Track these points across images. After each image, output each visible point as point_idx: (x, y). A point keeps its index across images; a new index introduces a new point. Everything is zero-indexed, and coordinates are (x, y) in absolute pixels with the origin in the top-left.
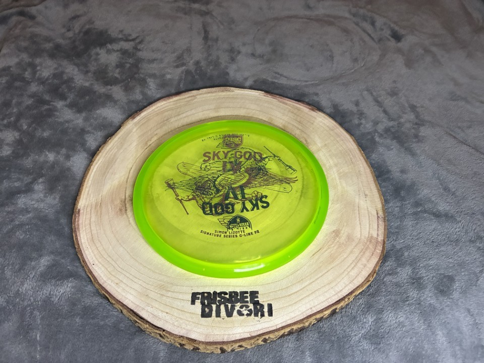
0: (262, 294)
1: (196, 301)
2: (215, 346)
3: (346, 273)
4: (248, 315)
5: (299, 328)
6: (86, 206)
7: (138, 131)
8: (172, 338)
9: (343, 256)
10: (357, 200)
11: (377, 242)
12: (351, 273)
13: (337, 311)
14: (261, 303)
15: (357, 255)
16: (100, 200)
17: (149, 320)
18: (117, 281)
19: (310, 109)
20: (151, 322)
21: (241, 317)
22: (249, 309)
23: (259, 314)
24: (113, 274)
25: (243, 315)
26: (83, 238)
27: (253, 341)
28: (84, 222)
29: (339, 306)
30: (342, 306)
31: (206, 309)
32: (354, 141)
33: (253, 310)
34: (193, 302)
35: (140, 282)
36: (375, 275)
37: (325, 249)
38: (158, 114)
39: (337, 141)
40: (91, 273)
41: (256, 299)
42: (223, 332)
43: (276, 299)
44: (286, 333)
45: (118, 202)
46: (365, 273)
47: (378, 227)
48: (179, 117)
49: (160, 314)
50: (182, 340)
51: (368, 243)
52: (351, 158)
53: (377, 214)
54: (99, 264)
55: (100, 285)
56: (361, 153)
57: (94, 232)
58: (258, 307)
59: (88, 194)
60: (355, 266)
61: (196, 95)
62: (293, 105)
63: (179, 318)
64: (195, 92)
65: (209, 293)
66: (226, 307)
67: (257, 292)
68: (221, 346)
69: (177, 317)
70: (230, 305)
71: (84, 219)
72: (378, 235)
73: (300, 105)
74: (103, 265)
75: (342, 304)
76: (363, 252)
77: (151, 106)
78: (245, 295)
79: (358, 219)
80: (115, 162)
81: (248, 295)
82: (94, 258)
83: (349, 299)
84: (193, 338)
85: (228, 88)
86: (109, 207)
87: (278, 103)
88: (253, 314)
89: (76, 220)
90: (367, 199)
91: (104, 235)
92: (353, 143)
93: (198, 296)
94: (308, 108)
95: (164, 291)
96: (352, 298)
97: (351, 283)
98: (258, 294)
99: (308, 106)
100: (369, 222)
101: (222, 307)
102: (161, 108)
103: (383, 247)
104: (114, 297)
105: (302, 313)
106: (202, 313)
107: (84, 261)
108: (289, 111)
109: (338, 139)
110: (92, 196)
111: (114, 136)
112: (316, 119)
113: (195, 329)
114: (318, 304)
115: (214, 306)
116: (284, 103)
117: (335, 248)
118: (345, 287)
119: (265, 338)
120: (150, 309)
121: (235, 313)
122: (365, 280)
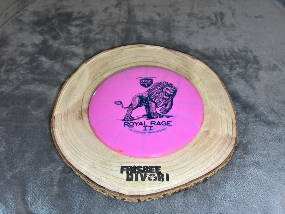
0: (163, 168)
1: (124, 171)
2: (135, 198)
3: (214, 156)
4: (154, 180)
5: (184, 188)
6: (59, 114)
7: (89, 70)
8: (109, 192)
9: (211, 146)
10: (220, 113)
11: (232, 138)
12: (216, 156)
13: (207, 179)
14: (162, 173)
15: (220, 145)
16: (67, 111)
17: (96, 182)
18: (77, 158)
19: (192, 58)
20: (98, 183)
21: (150, 181)
22: (155, 176)
23: (161, 180)
24: (75, 154)
25: (151, 180)
26: (57, 133)
27: (157, 195)
28: (57, 123)
29: (208, 176)
30: (210, 176)
31: (130, 176)
32: (218, 77)
33: (157, 177)
34: (122, 172)
35: (90, 160)
36: (230, 158)
37: (200, 142)
38: (101, 60)
39: (208, 77)
40: (62, 153)
41: (159, 171)
42: (139, 190)
43: (171, 171)
44: (177, 191)
45: (77, 112)
46: (225, 157)
47: (233, 129)
48: (113, 62)
49: (103, 179)
50: (115, 194)
51: (227, 139)
52: (216, 88)
53: (232, 121)
54: (66, 148)
55: (67, 161)
56: (223, 85)
57: (64, 130)
58: (161, 175)
59: (60, 107)
60: (218, 152)
61: (123, 49)
62: (182, 56)
63: (114, 181)
64: (122, 47)
65: (131, 167)
66: (141, 175)
67: (160, 167)
68: (138, 198)
69: (112, 181)
70: (143, 174)
71: (57, 122)
72: (232, 134)
73: (186, 55)
74: (69, 149)
75: (210, 175)
76: (223, 144)
77: (96, 55)
78: (152, 168)
79: (220, 124)
80: (76, 88)
81: (154, 168)
82: (64, 145)
83: (215, 172)
84: (122, 193)
85: (143, 45)
86: (72, 115)
87: (173, 54)
88: (157, 180)
89: (53, 122)
90: (226, 112)
91: (69, 132)
92: (217, 78)
93: (125, 168)
94: (190, 57)
95: (105, 165)
96: (216, 171)
97: (216, 162)
98: (160, 168)
99: (190, 56)
100: (227, 126)
101: (139, 175)
102: (103, 56)
103: (236, 141)
104: (75, 168)
105: (187, 180)
106: (127, 178)
107: (58, 146)
108: (179, 59)
109: (208, 76)
110: (62, 108)
111: (75, 73)
112: (195, 63)
113: (123, 188)
114: (196, 175)
115: (134, 175)
116: (176, 54)
117: (207, 141)
118: (213, 165)
119: (164, 194)
120: (96, 176)
121: (147, 179)
122: (225, 161)
